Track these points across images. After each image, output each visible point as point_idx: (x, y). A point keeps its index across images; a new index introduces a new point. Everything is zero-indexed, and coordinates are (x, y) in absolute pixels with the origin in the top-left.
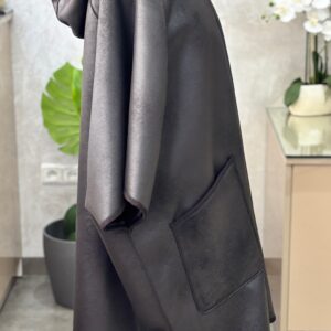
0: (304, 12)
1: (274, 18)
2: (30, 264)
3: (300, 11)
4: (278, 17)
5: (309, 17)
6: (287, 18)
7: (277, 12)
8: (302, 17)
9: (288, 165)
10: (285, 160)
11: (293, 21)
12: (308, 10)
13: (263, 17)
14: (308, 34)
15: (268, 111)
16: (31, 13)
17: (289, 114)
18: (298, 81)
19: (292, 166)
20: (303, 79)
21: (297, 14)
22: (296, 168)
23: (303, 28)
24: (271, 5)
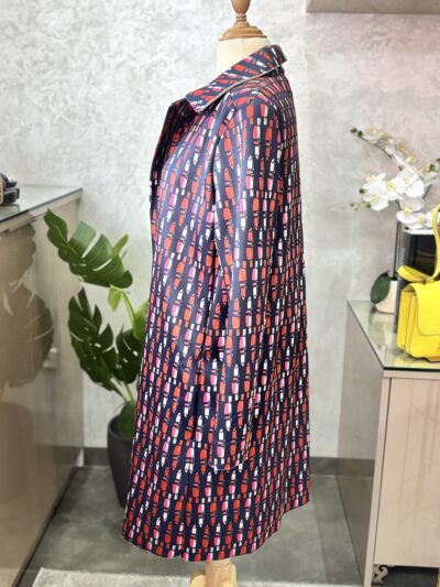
0: (397, 202)
1: (364, 205)
2: (91, 454)
3: (393, 199)
4: (369, 206)
5: (402, 206)
6: (379, 207)
7: (367, 200)
8: (395, 205)
11: (384, 211)
12: (401, 199)
13: (352, 205)
14: (399, 224)
15: (349, 305)
16: (101, 193)
17: (374, 310)
18: (385, 275)
19: (391, 379)
20: (391, 275)
21: (390, 202)
23: (395, 217)
24: (362, 191)
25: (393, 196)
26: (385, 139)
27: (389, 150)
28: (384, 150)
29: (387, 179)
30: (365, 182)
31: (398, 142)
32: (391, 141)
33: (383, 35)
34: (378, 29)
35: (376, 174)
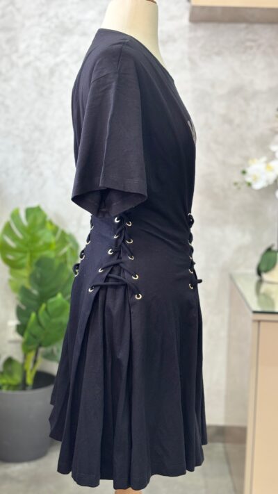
9: (254, 321)
10: (251, 315)
15: (231, 278)
16: (7, 175)
19: (259, 322)
22: (262, 324)
33: (254, 41)
34: (250, 36)
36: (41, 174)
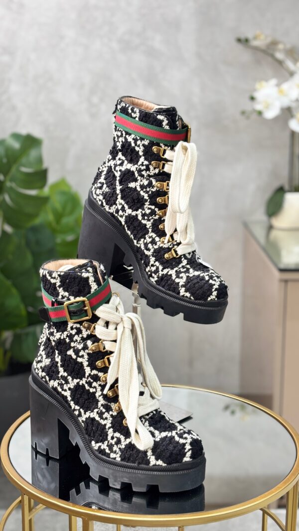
0: (289, 108)
1: (255, 114)
3: (285, 106)
5: (295, 113)
6: (271, 114)
7: (258, 107)
8: (287, 113)
9: (281, 280)
10: (277, 274)
11: (276, 119)
12: (294, 105)
13: (243, 113)
14: (293, 133)
15: (246, 225)
17: (271, 227)
18: (280, 191)
19: (286, 281)
20: (287, 187)
21: (282, 109)
22: (290, 285)
23: (287, 126)
24: (252, 98)
25: (286, 102)
26: (274, 43)
27: (279, 56)
28: (272, 56)
29: (278, 85)
30: (255, 90)
31: (288, 46)
32: (281, 46)
35: (267, 80)
36: (14, 108)
